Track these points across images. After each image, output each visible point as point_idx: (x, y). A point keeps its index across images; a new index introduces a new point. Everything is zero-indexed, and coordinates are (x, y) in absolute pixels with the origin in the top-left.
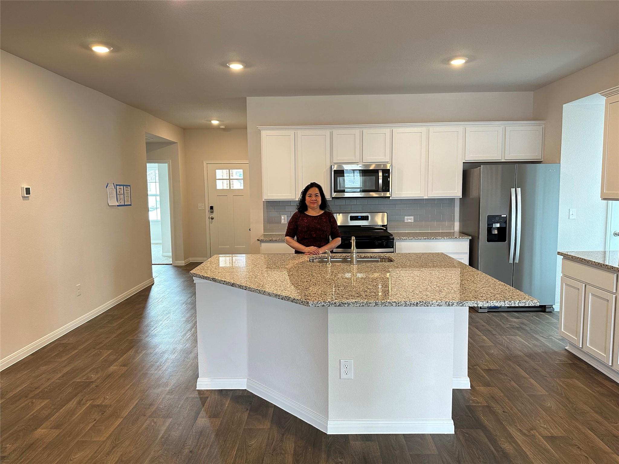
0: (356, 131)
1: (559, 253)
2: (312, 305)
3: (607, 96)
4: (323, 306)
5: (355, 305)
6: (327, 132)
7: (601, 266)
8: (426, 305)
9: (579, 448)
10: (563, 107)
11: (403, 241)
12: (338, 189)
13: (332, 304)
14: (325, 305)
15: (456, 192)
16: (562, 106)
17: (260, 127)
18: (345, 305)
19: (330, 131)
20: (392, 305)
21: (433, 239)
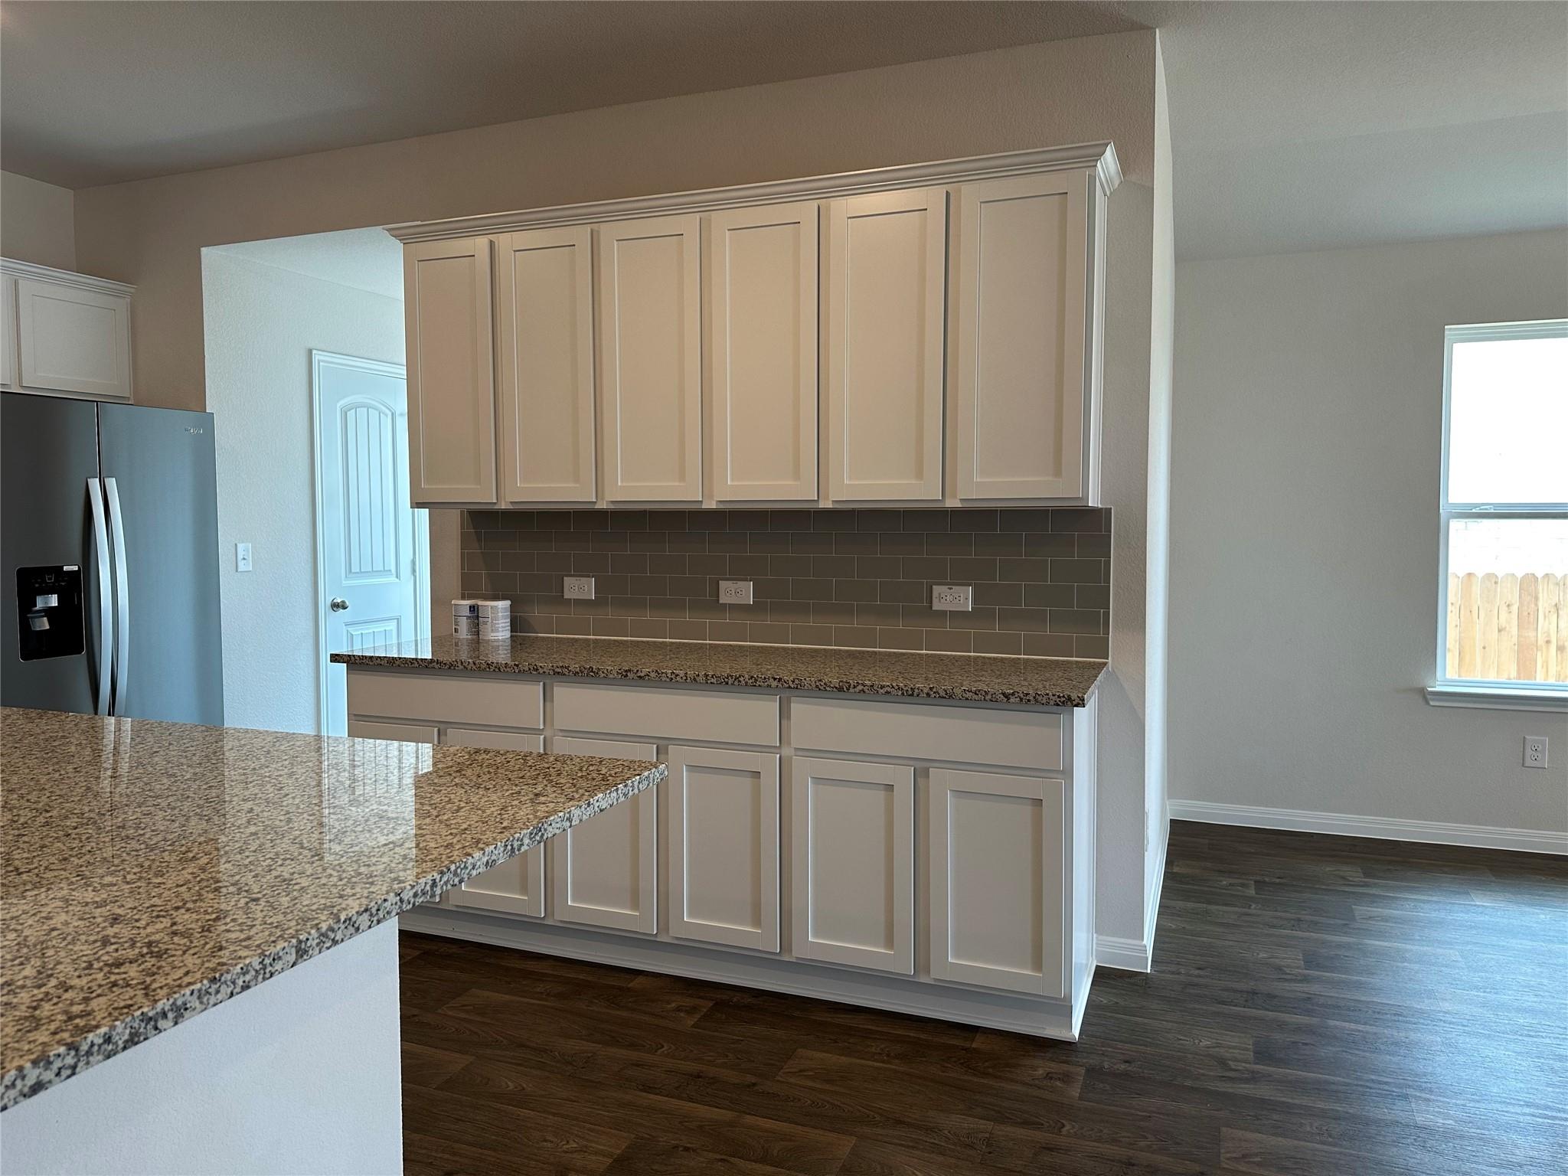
1: (335, 658)
3: (405, 242)
7: (499, 669)
9: (687, 1149)
10: (202, 253)
16: (200, 250)
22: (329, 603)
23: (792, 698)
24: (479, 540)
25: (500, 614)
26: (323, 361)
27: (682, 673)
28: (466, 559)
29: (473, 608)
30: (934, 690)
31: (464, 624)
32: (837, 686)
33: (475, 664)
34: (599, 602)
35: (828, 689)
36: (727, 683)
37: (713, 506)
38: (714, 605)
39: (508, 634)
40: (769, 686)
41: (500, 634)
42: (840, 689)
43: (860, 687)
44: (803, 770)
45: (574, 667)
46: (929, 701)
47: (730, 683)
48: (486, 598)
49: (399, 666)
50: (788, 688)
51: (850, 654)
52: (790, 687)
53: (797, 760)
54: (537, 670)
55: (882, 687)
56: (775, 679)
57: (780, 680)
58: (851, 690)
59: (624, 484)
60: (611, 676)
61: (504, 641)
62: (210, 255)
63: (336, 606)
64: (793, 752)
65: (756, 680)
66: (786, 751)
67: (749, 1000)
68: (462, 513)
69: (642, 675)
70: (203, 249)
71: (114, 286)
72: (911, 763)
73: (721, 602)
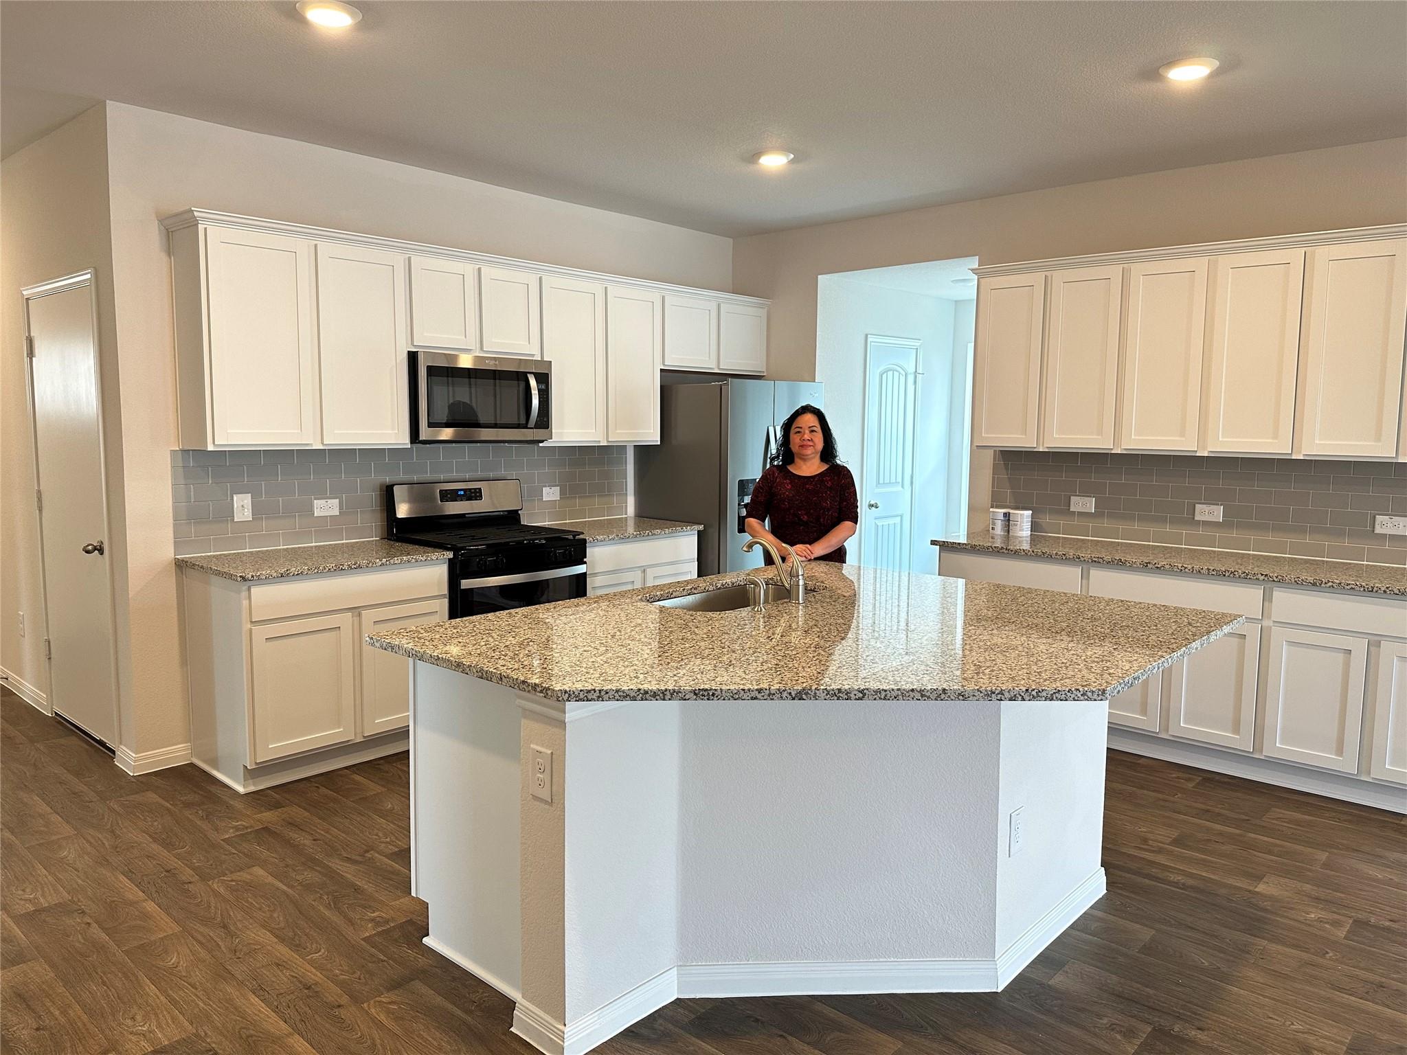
22: (867, 505)
23: (1275, 588)
24: (1007, 469)
25: (1025, 520)
26: (873, 342)
27: (1190, 567)
28: (996, 482)
29: (1005, 514)
30: (1390, 589)
31: (999, 526)
32: (1312, 582)
33: (1033, 552)
34: (1098, 514)
35: (1304, 583)
36: (1225, 576)
37: (1206, 454)
38: (1191, 521)
39: (1029, 533)
40: (1258, 579)
41: (1024, 533)
42: (1314, 584)
43: (1330, 584)
44: (1279, 636)
45: (1108, 558)
46: (1385, 596)
47: (1226, 575)
48: (1017, 508)
49: (979, 550)
50: (1272, 583)
51: (1306, 561)
52: (1274, 581)
53: (1276, 630)
54: (1079, 558)
55: (1348, 585)
56: (1262, 575)
57: (1266, 575)
58: (1323, 585)
59: (1137, 438)
60: (1135, 566)
61: (1027, 537)
62: (822, 279)
63: (871, 506)
64: (1271, 624)
65: (1247, 575)
66: (1266, 623)
67: (1226, 780)
68: (995, 451)
69: (1159, 566)
70: (819, 276)
71: (761, 302)
72: (1365, 636)
73: (1196, 519)
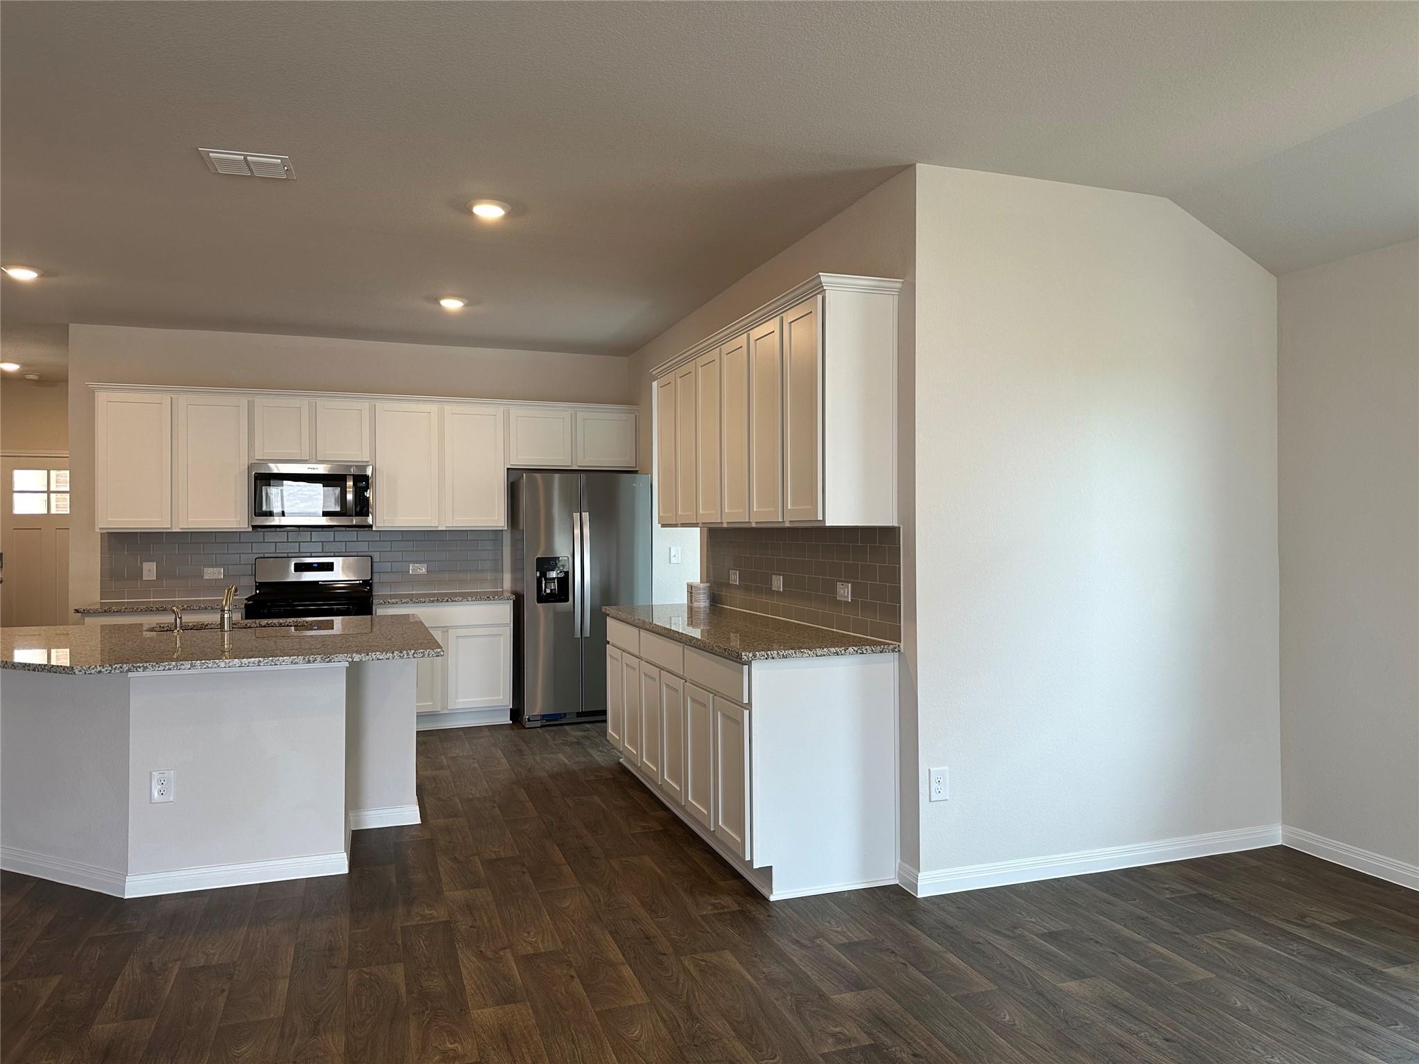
0: (301, 402)
2: (80, 671)
4: (100, 672)
5: (157, 669)
6: (243, 402)
8: (273, 664)
11: (389, 606)
12: (264, 508)
13: (115, 669)
14: (103, 670)
15: (496, 518)
17: (92, 385)
18: (138, 669)
19: (249, 399)
20: (219, 666)
21: (447, 601)
